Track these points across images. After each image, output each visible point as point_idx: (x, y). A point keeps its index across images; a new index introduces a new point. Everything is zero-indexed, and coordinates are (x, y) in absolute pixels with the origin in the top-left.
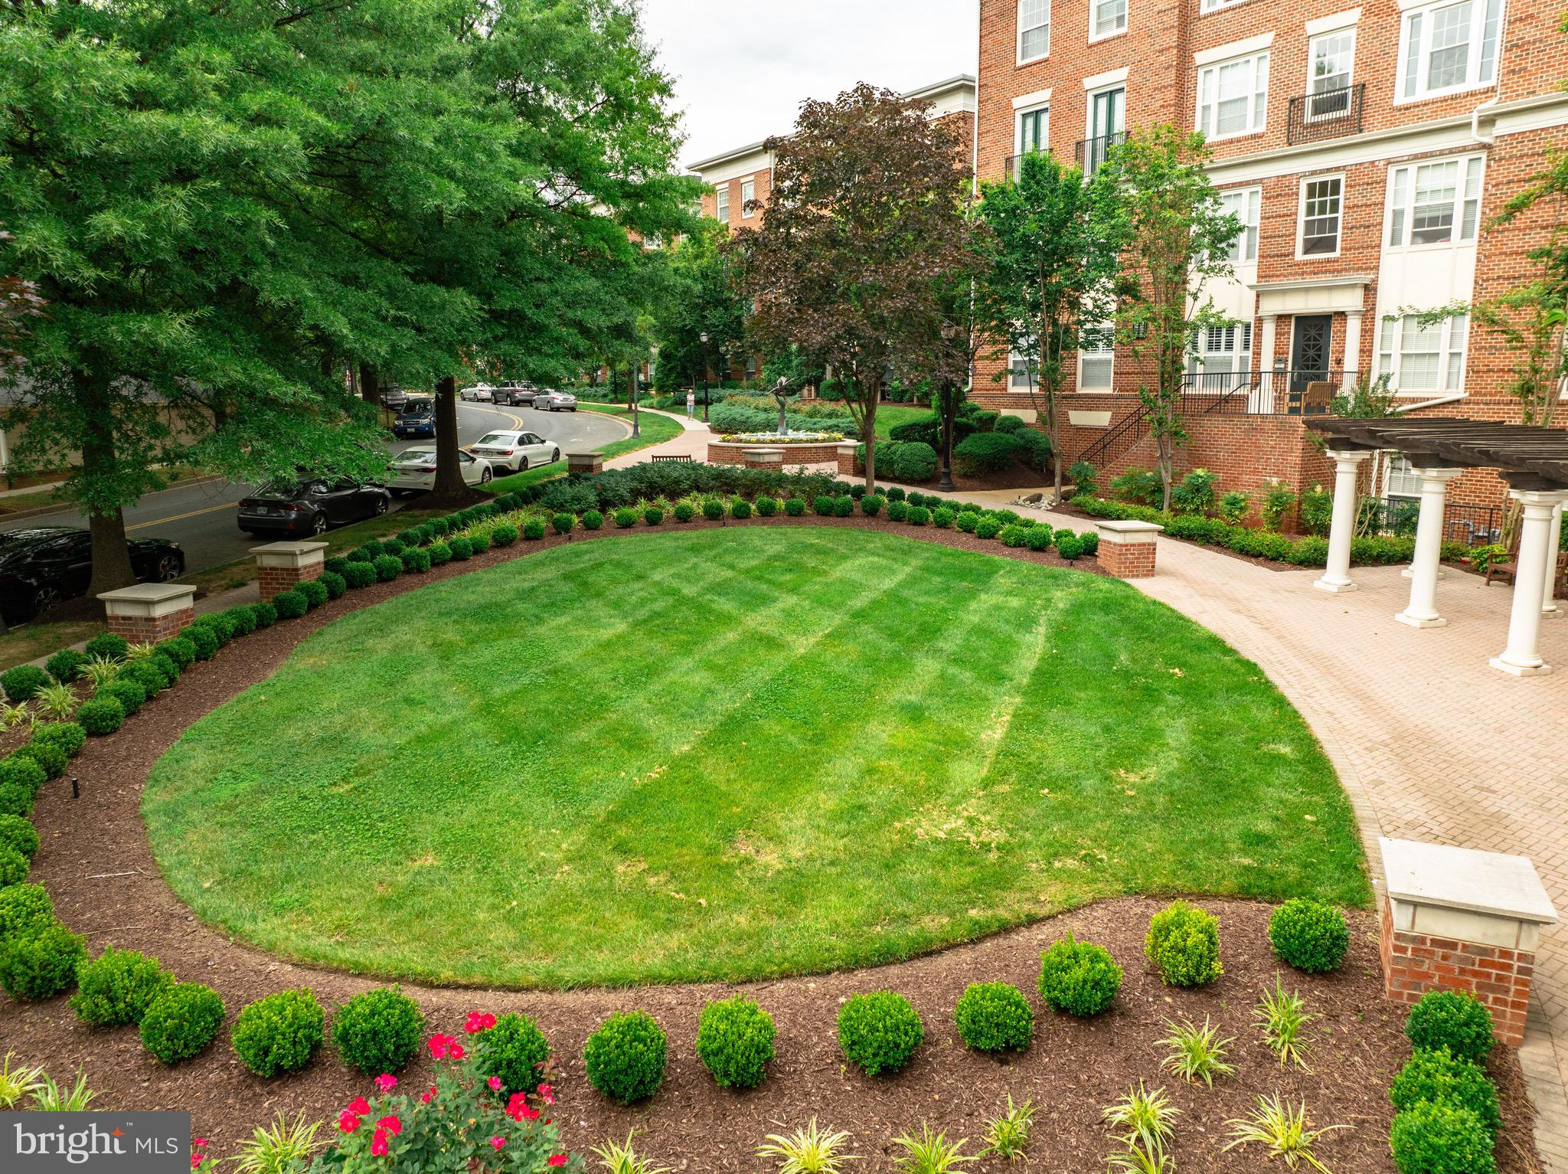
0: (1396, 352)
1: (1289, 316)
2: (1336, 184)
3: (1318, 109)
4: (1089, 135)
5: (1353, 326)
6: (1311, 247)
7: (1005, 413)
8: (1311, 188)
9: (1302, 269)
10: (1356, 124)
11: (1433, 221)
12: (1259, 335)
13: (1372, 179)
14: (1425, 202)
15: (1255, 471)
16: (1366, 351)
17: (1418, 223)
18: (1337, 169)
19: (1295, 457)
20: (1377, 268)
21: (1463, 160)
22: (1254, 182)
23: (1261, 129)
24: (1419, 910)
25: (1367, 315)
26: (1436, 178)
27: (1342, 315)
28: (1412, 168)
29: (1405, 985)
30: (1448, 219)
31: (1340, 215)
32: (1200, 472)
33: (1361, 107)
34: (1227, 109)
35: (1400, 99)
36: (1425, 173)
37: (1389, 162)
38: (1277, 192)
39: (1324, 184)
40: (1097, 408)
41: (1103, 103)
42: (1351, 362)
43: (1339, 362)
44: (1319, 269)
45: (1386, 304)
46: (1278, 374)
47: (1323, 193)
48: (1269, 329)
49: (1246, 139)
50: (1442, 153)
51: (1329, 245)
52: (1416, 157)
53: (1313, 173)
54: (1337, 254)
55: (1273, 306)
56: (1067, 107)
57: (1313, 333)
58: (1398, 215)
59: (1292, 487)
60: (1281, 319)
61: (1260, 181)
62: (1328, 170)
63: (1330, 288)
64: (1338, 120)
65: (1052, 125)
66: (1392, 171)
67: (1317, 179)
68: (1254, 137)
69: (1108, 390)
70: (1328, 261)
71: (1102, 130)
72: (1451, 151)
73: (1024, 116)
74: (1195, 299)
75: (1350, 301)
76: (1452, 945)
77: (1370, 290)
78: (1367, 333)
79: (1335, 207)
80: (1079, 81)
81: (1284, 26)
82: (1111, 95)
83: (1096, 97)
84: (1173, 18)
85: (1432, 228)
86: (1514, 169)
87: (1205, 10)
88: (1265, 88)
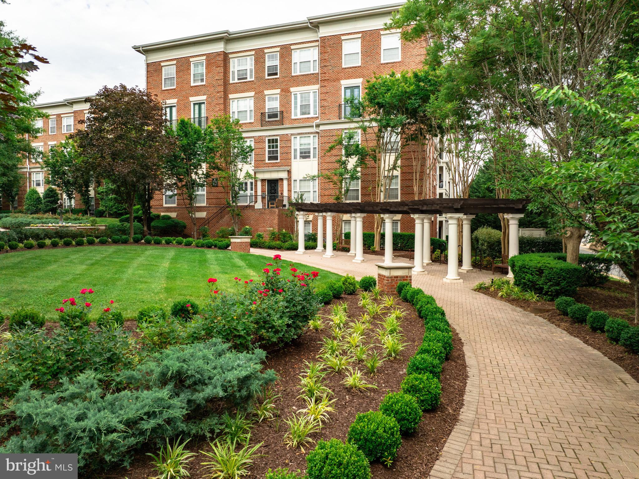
0: (298, 191)
1: (265, 180)
2: (277, 140)
3: (270, 117)
4: (192, 117)
5: (285, 183)
6: (270, 158)
8: (269, 140)
9: (268, 165)
10: (281, 122)
11: (305, 153)
12: (256, 186)
13: (287, 139)
14: (303, 147)
15: (264, 227)
16: (289, 191)
17: (301, 153)
18: (277, 135)
19: (276, 221)
20: (291, 165)
21: (312, 136)
22: (251, 137)
23: (252, 121)
25: (289, 179)
26: (305, 141)
27: (282, 179)
28: (298, 137)
30: (309, 152)
31: (279, 149)
32: (247, 227)
33: (282, 118)
34: (240, 114)
35: (293, 117)
36: (303, 139)
37: (292, 135)
38: (259, 141)
39: (273, 140)
40: (201, 211)
41: (197, 107)
42: (286, 193)
43: (282, 194)
44: (273, 165)
45: (294, 177)
46: (263, 198)
47: (273, 142)
48: (259, 184)
49: (248, 123)
50: (306, 133)
51: (276, 158)
52: (299, 134)
53: (270, 136)
54: (279, 161)
55: (260, 176)
56: (183, 106)
57: (273, 185)
58: (295, 150)
59: (276, 230)
60: (263, 180)
61: (253, 137)
62: (274, 135)
63: (278, 171)
64: (276, 121)
65: (178, 111)
66: (293, 137)
67: (271, 138)
68: (250, 123)
69: (205, 205)
70: (276, 163)
71: (197, 116)
72: (309, 133)
74: (241, 171)
75: (284, 175)
77: (289, 172)
78: (289, 185)
79: (277, 147)
80: (188, 98)
81: (257, 91)
82: (200, 104)
83: (194, 104)
84: (221, 82)
85: (305, 155)
86: (326, 139)
87: (231, 82)
88: (253, 108)
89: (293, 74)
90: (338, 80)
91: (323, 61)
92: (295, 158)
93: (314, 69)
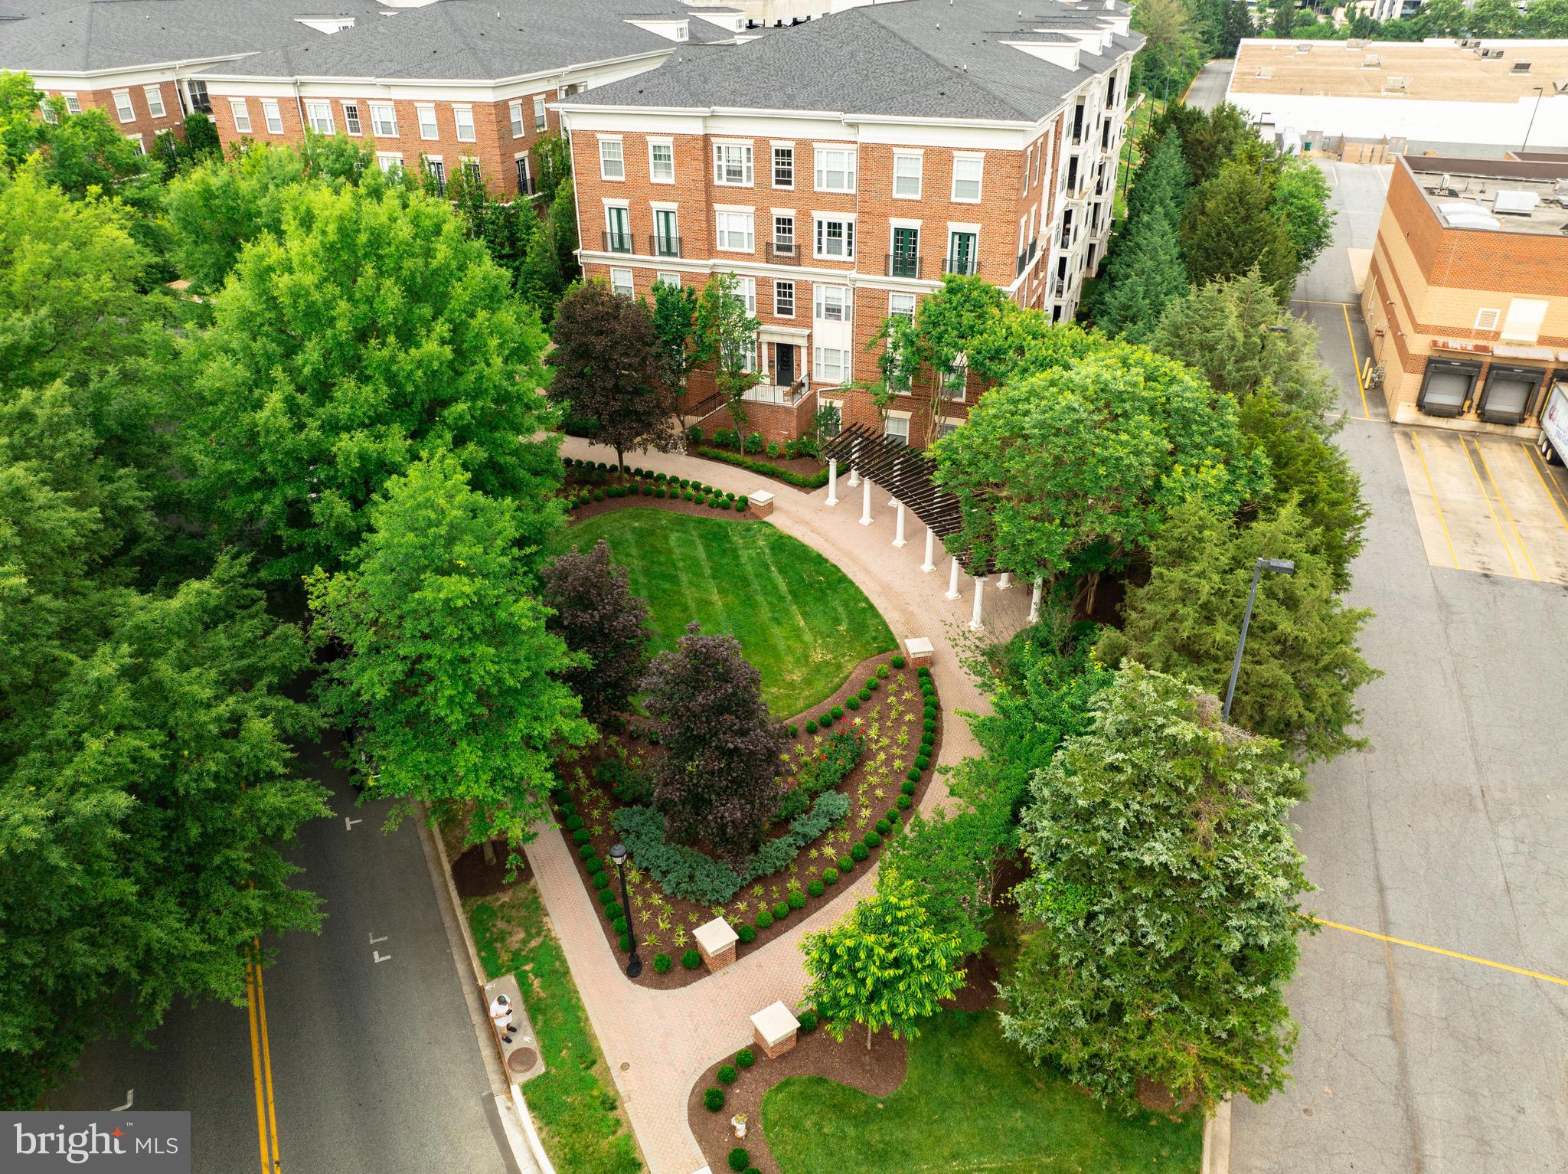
0: (823, 363)
1: (774, 343)
2: (790, 286)
3: (778, 250)
4: (656, 232)
5: (804, 351)
6: (780, 311)
8: (779, 284)
9: (779, 322)
10: (798, 261)
11: (833, 310)
12: (760, 349)
13: (806, 287)
14: (829, 302)
16: (810, 362)
17: (827, 310)
18: (791, 280)
20: (812, 327)
22: (751, 276)
23: (752, 251)
24: (915, 654)
25: (810, 348)
26: (833, 294)
27: (799, 346)
28: (824, 287)
29: (914, 666)
30: (839, 311)
31: (793, 300)
32: (756, 434)
33: (799, 254)
34: (732, 236)
35: (816, 256)
36: (830, 291)
37: (814, 282)
38: (762, 283)
39: (785, 285)
41: (662, 216)
42: (804, 368)
43: (799, 366)
44: (786, 323)
45: (815, 345)
46: (771, 367)
47: (785, 288)
48: (765, 347)
49: (745, 254)
50: (835, 284)
51: (789, 312)
52: (825, 283)
53: (780, 278)
54: (794, 318)
55: (767, 338)
56: (640, 212)
57: (785, 352)
58: (819, 305)
60: (769, 344)
61: (754, 277)
62: (787, 279)
63: (792, 334)
64: (789, 258)
65: (630, 219)
66: (815, 286)
67: (782, 282)
68: (749, 254)
70: (790, 320)
71: (663, 234)
72: (839, 284)
73: (611, 209)
75: (803, 342)
76: (920, 658)
77: (810, 337)
78: (810, 354)
79: (790, 295)
80: (646, 202)
81: (760, 206)
82: (667, 214)
83: (658, 212)
84: (701, 185)
85: (833, 312)
86: (864, 302)
87: (717, 182)
88: (752, 231)
89: (817, 189)
90: (886, 216)
91: (864, 183)
92: (818, 316)
93: (848, 188)
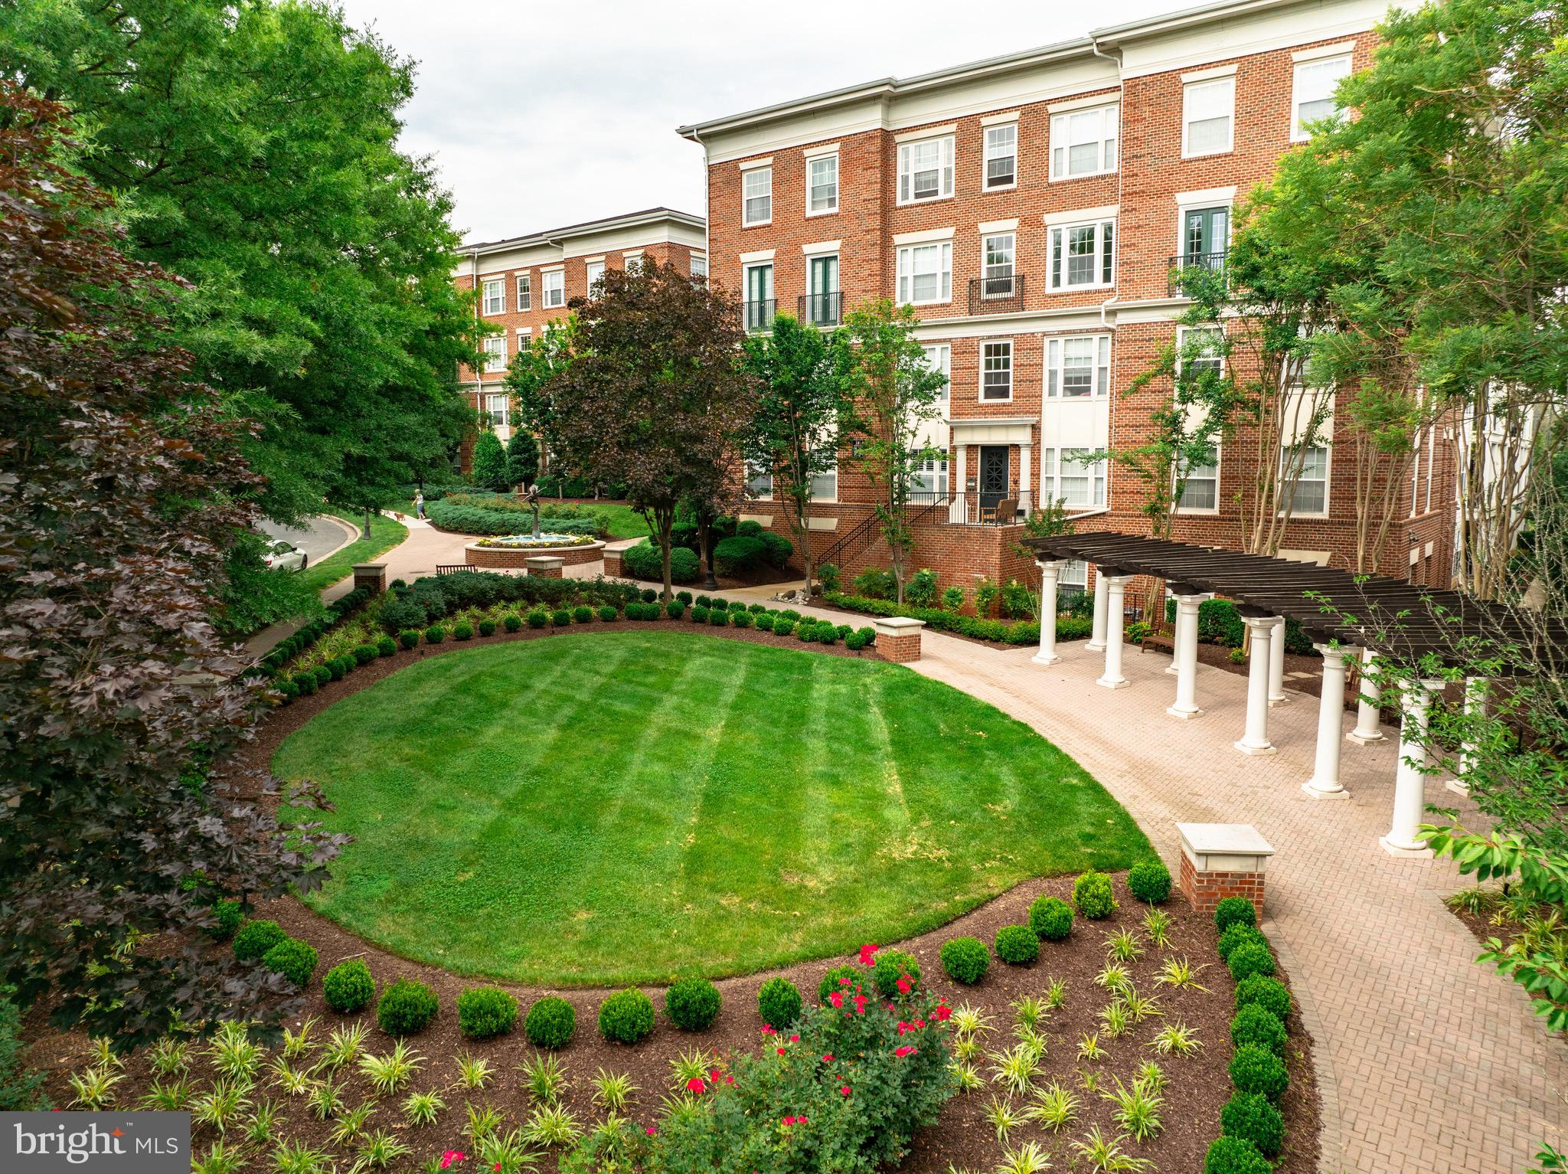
0: (1057, 475)
1: (976, 446)
2: (1007, 347)
3: (990, 290)
4: (809, 292)
5: (1025, 455)
6: (990, 393)
7: (743, 518)
8: (988, 348)
9: (985, 410)
10: (1020, 303)
11: (1078, 380)
12: (954, 460)
13: (1032, 346)
14: (1072, 366)
15: (965, 570)
16: (1035, 475)
17: (1067, 380)
18: (1008, 336)
19: (995, 559)
20: (1040, 412)
21: (1096, 337)
22: (945, 340)
23: (948, 300)
24: (1210, 859)
25: (1035, 447)
26: (1077, 349)
27: (1017, 447)
28: (1061, 340)
29: (1204, 902)
30: (1088, 380)
31: (1011, 370)
32: (925, 571)
33: (1022, 292)
34: (920, 281)
35: (1050, 289)
36: (1072, 346)
37: (1045, 334)
38: (962, 349)
39: (997, 347)
40: (825, 515)
41: (819, 266)
42: (1025, 484)
43: (1016, 482)
44: (997, 410)
45: (1046, 442)
46: (970, 490)
47: (997, 353)
48: (961, 456)
49: (937, 306)
50: (1081, 331)
51: (1004, 393)
52: (1063, 333)
53: (990, 337)
54: (1010, 400)
55: (964, 438)
56: (789, 266)
57: (995, 459)
58: (1053, 374)
59: (995, 583)
60: (970, 448)
61: (950, 340)
62: (1001, 336)
63: (1007, 427)
64: (1006, 300)
65: (777, 279)
66: (1047, 340)
67: (993, 342)
68: (943, 305)
69: (834, 500)
70: (1004, 405)
71: (819, 290)
72: (1088, 331)
73: (751, 269)
74: (915, 435)
75: (1022, 437)
76: (1225, 875)
77: (1036, 428)
78: (1035, 461)
79: (1006, 365)
80: (798, 247)
81: (962, 223)
82: (826, 261)
83: (814, 261)
84: (875, 207)
85: (1077, 385)
86: (1132, 349)
87: (900, 203)
88: (949, 268)
89: (1052, 179)
90: (1170, 192)
91: (1131, 143)
92: (1052, 393)
93: (1106, 162)
